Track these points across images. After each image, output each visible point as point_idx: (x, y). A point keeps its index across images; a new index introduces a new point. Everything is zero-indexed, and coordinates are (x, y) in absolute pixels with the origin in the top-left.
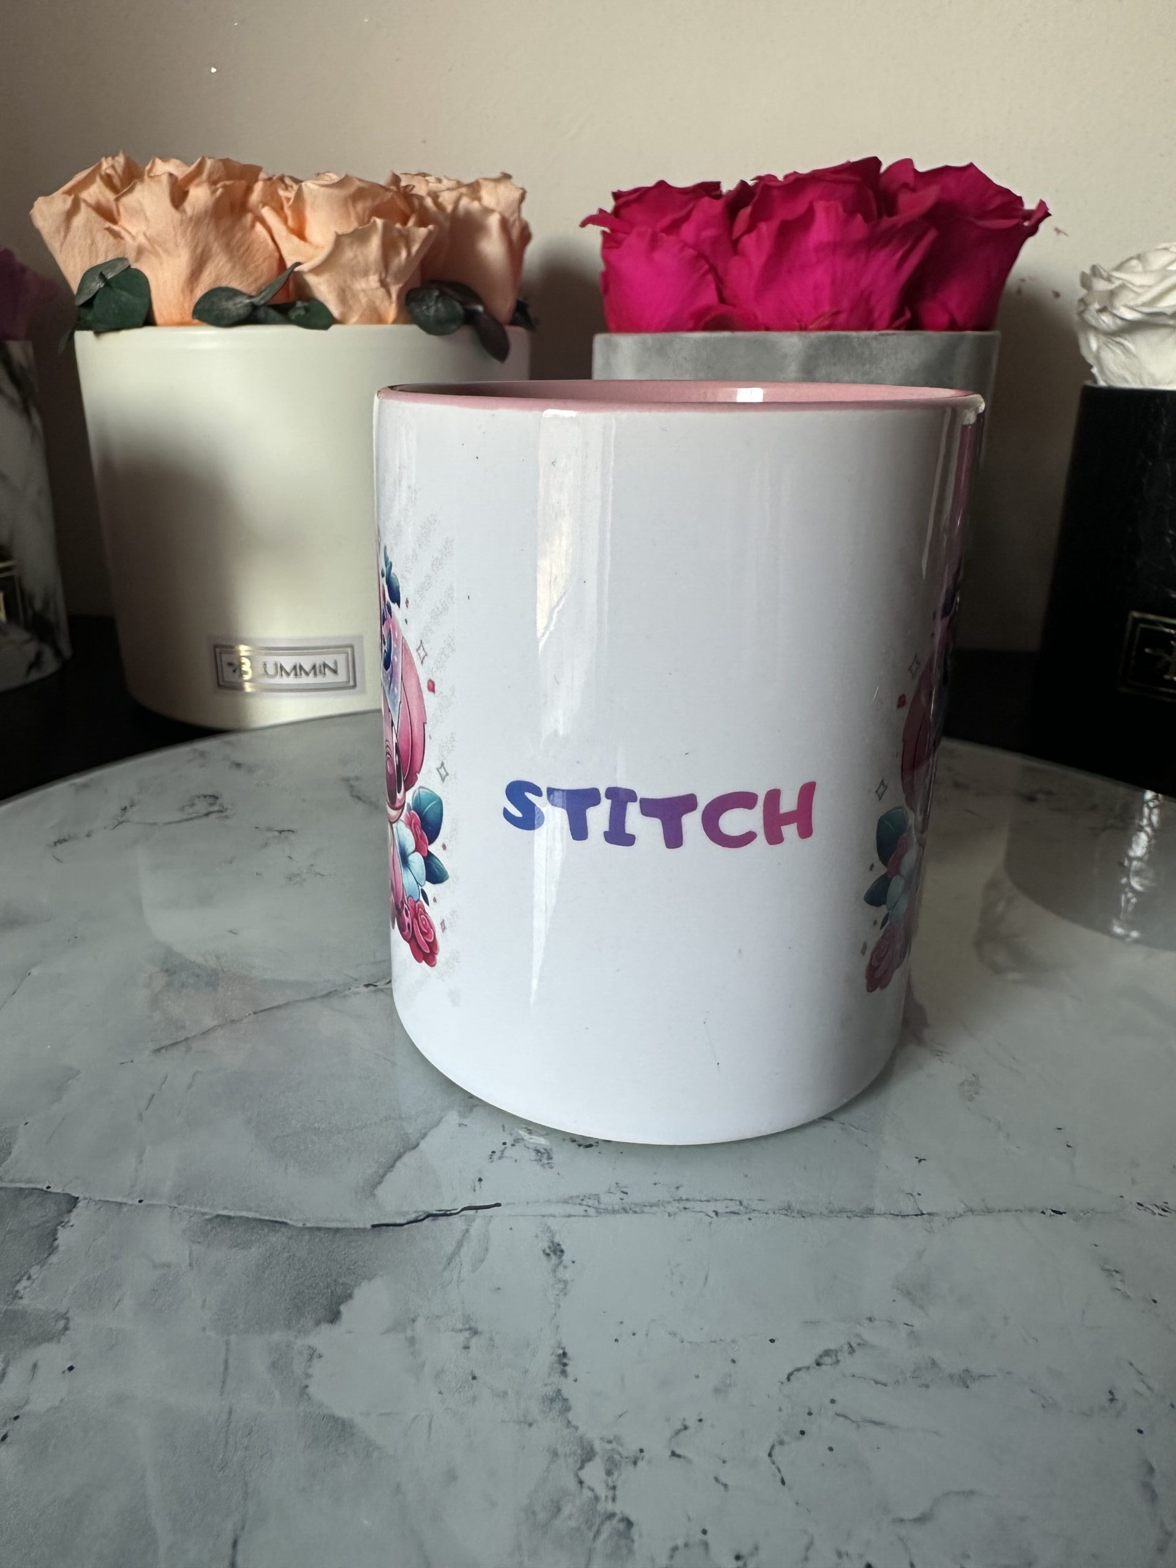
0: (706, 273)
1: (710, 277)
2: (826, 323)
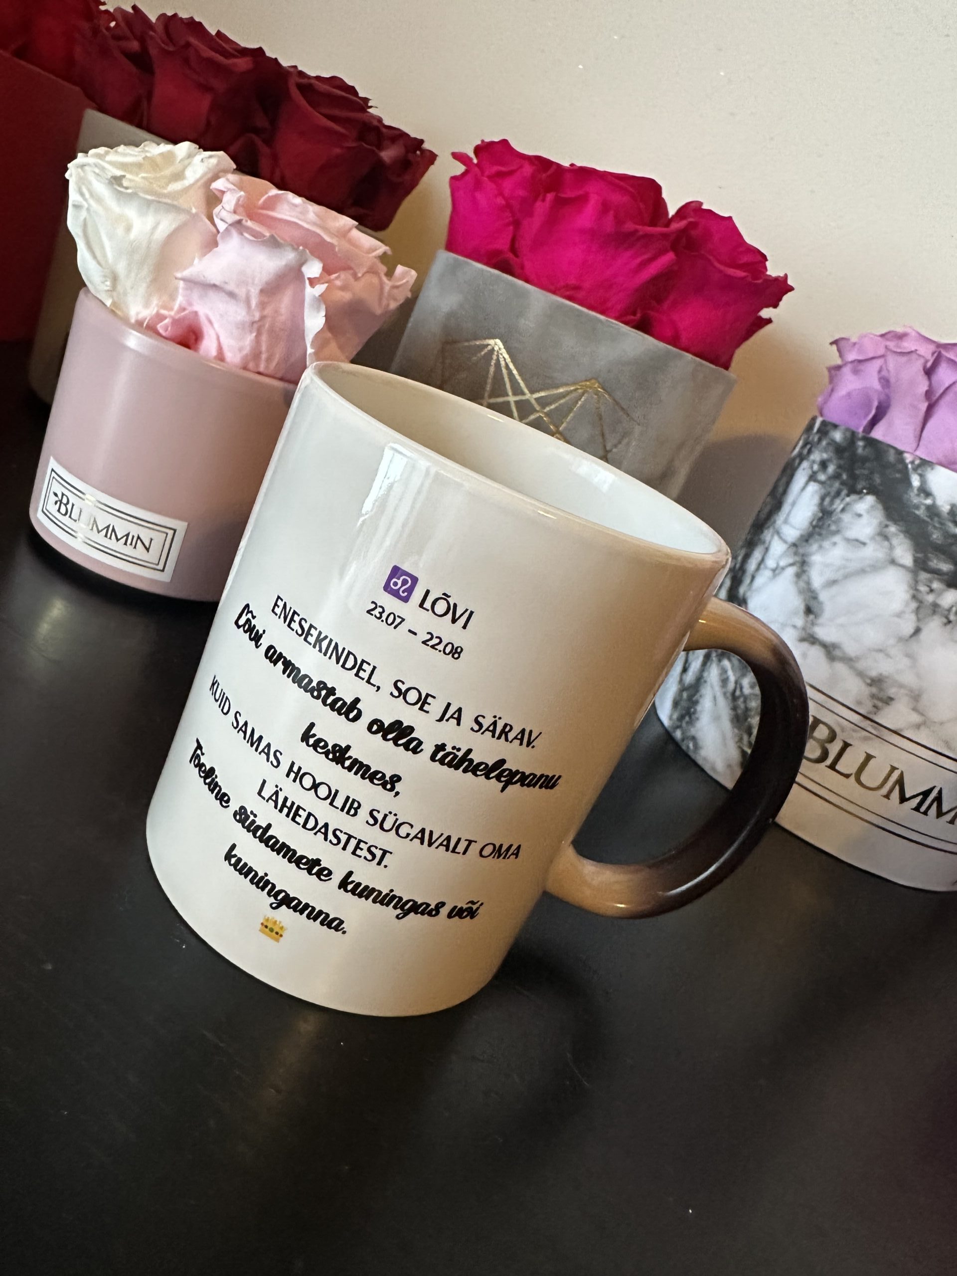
0: (508, 224)
1: (511, 228)
2: (568, 293)
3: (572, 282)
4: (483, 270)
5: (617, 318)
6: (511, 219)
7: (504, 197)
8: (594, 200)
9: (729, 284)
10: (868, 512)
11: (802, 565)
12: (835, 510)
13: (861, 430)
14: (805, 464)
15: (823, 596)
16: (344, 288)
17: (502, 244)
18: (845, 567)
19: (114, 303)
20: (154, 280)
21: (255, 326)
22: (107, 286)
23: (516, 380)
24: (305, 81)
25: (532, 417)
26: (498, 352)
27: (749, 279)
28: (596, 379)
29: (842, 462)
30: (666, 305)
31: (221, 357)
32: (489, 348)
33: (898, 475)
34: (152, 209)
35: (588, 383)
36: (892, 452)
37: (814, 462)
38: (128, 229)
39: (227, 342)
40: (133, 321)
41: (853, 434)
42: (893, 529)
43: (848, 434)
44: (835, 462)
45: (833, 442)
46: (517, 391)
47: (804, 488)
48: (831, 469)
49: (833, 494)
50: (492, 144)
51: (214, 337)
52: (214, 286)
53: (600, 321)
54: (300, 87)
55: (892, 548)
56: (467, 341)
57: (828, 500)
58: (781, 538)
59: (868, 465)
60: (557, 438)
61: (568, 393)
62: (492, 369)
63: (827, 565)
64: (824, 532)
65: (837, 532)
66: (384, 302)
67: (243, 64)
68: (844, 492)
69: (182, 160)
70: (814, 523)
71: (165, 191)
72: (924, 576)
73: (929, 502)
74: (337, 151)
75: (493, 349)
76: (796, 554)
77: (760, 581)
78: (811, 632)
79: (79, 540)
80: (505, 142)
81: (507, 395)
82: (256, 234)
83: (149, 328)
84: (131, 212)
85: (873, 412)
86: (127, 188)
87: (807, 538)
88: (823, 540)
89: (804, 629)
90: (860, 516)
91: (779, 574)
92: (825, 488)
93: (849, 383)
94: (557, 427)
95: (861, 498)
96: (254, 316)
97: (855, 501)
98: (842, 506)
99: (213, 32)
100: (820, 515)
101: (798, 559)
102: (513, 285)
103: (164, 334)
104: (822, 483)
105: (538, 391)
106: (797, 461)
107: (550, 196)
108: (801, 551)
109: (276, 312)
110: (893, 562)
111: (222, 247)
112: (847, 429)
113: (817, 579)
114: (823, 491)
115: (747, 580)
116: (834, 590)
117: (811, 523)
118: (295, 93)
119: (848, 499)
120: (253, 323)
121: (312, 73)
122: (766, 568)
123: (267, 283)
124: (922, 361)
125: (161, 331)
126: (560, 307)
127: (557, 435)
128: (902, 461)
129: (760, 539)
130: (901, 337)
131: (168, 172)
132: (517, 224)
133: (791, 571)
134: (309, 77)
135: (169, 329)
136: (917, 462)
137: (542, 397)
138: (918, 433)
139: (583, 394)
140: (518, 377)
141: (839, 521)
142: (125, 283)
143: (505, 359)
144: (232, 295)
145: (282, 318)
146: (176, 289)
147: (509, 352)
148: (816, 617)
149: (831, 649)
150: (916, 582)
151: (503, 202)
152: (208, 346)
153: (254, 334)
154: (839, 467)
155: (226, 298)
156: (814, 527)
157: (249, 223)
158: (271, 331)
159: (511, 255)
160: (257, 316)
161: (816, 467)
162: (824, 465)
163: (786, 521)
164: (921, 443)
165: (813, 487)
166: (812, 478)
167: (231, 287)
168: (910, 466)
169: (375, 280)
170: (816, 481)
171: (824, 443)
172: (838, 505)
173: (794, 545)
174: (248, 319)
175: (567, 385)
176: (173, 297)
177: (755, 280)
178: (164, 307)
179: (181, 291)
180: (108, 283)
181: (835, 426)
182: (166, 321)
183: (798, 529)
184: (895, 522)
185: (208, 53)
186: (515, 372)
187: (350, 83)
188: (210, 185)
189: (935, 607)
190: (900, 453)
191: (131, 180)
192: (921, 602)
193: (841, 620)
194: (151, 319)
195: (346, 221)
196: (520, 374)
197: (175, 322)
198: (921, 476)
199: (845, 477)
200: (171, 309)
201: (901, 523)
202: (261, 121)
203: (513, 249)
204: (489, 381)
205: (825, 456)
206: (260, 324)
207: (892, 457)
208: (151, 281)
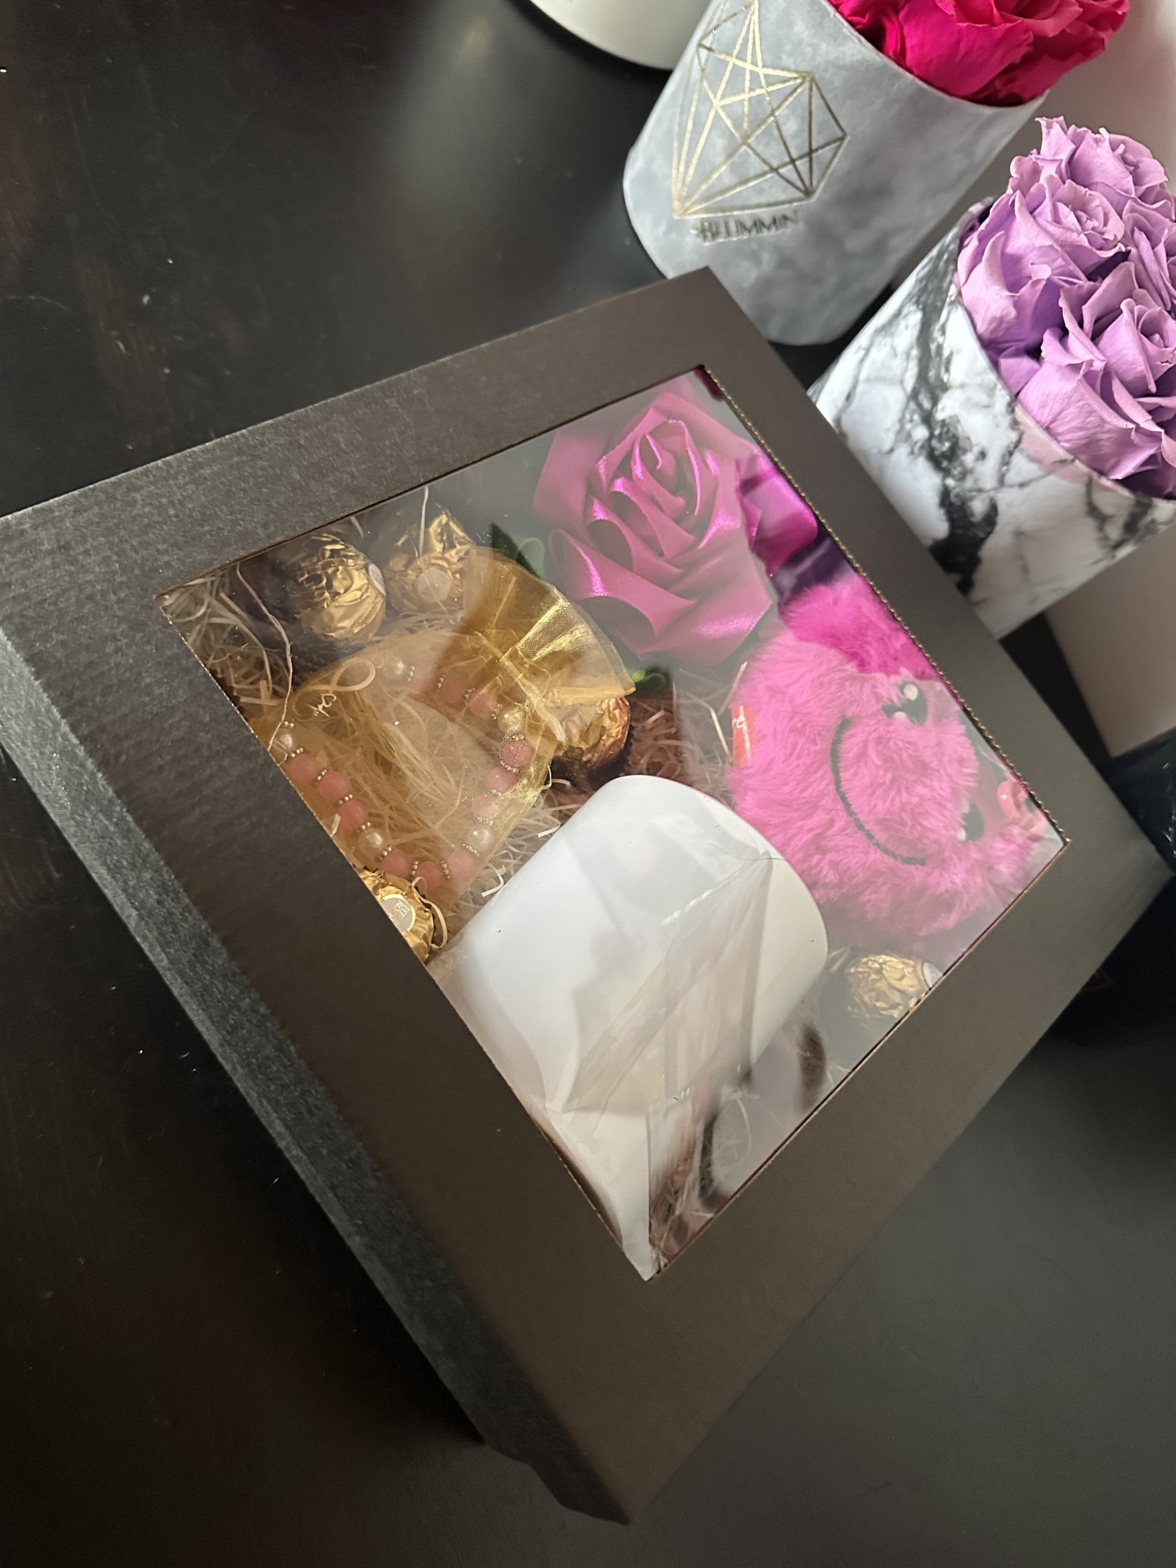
5: (846, 18)
10: (912, 327)
11: (867, 353)
12: (904, 312)
15: (859, 389)
18: (880, 370)
23: (756, 49)
33: (940, 303)
42: (915, 352)
46: (753, 60)
49: (911, 296)
55: (906, 370)
57: (907, 301)
63: (873, 360)
64: (889, 328)
65: (894, 334)
72: (912, 405)
73: (940, 340)
108: (875, 338)
110: (902, 382)
119: (913, 307)
133: (861, 356)
136: (955, 297)
140: (758, 46)
150: (906, 407)
156: (890, 321)
168: (948, 299)
172: (906, 310)
184: (919, 346)
186: (757, 40)
189: (909, 436)
192: (902, 427)
198: (949, 313)
201: (920, 350)
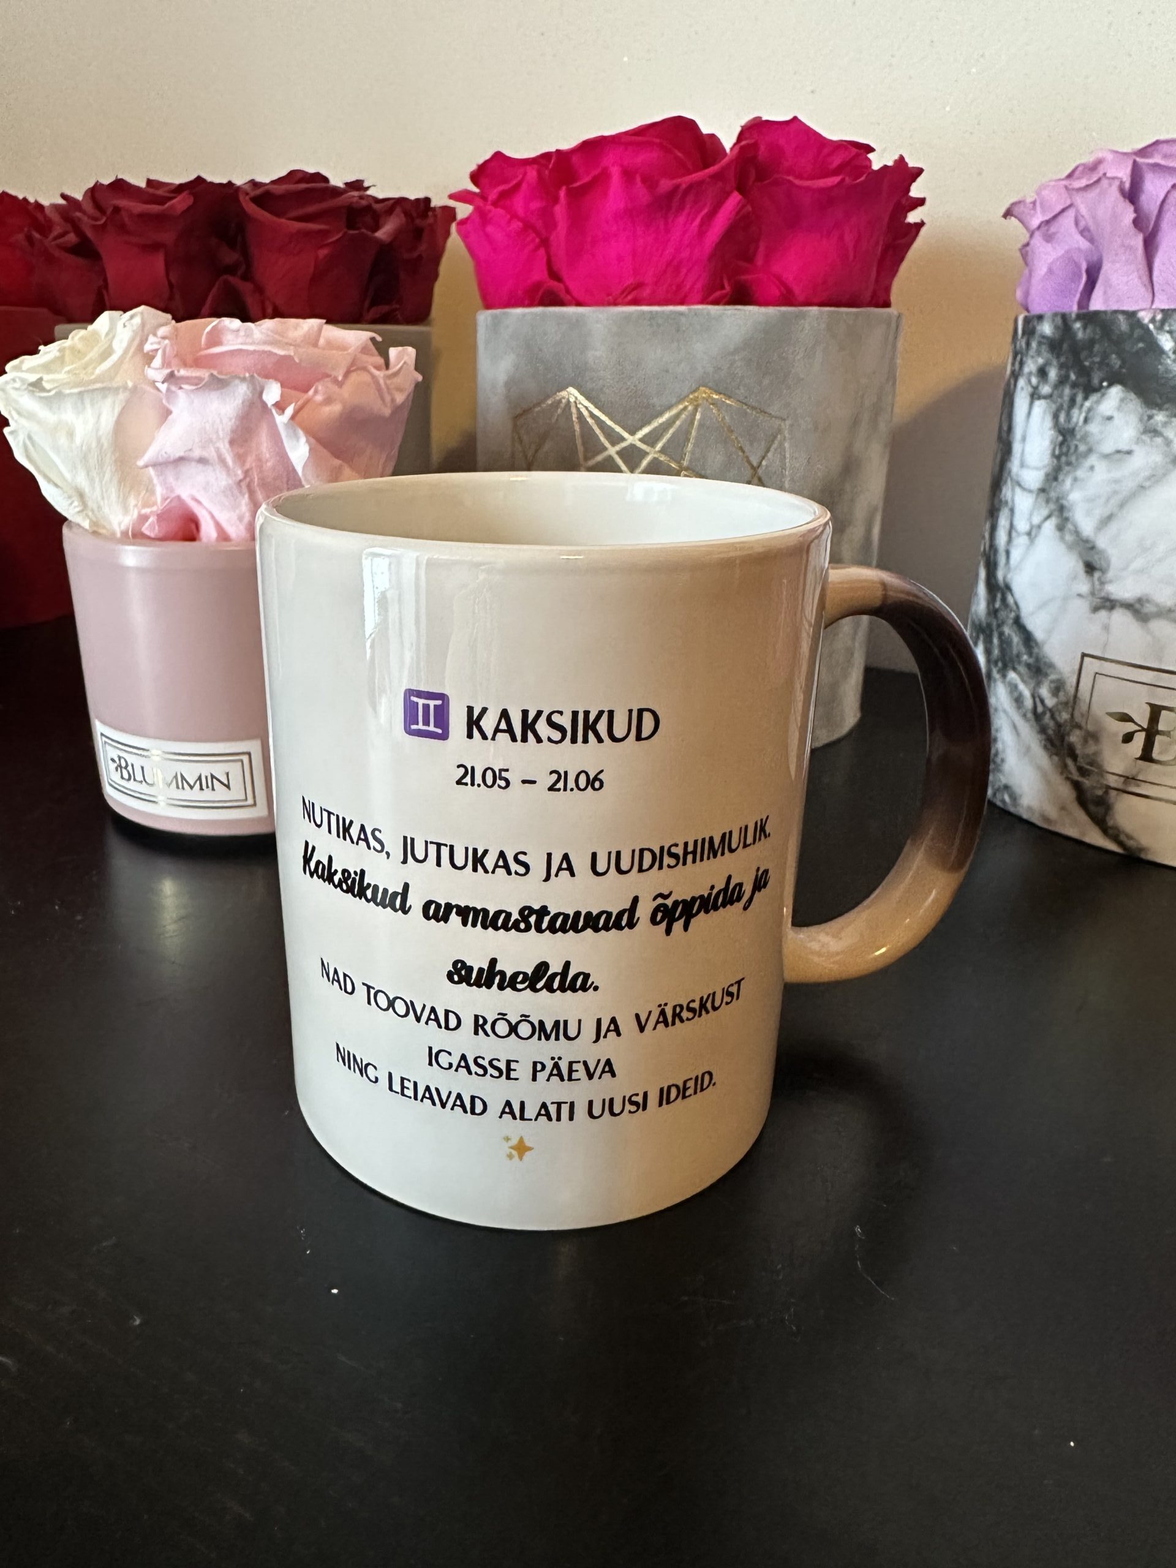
3: (630, 281)
4: (524, 315)
5: (703, 302)
6: (537, 240)
7: (520, 219)
8: (615, 172)
9: (827, 200)
10: (1119, 409)
11: (1061, 512)
12: (1077, 423)
13: (1075, 308)
14: (1021, 382)
15: (1102, 542)
16: (328, 401)
17: (539, 274)
18: (1115, 492)
19: (94, 524)
20: (122, 481)
21: (244, 485)
22: (75, 507)
23: (610, 427)
24: (259, 192)
25: (645, 463)
26: (575, 402)
27: (848, 180)
28: (705, 386)
29: (1063, 359)
30: (759, 261)
31: (223, 536)
32: (564, 401)
33: (1141, 345)
34: (87, 402)
35: (696, 394)
36: (1121, 317)
37: (1030, 373)
38: (71, 435)
39: (223, 517)
40: (119, 535)
41: (1064, 317)
42: (1160, 417)
43: (1059, 320)
44: (1055, 362)
45: (1044, 337)
46: (615, 439)
47: (1029, 413)
48: (1053, 374)
49: (1065, 406)
50: (486, 162)
51: (208, 518)
52: (181, 459)
53: (681, 314)
54: (257, 200)
55: (1167, 441)
56: (539, 404)
57: (1062, 418)
58: (1024, 489)
59: (1097, 348)
60: (686, 476)
61: (677, 416)
62: (577, 427)
63: (1090, 500)
64: (1073, 459)
65: (1090, 451)
66: (388, 398)
67: (180, 203)
68: (1079, 398)
69: (107, 334)
70: (1057, 452)
71: (93, 377)
74: (323, 253)
75: (569, 402)
76: (1048, 501)
77: (1015, 555)
78: (1103, 594)
79: (162, 804)
80: (498, 155)
81: (605, 449)
82: (196, 382)
83: (136, 536)
84: (67, 414)
85: (1084, 278)
86: (49, 391)
87: (1054, 476)
88: (1075, 471)
89: (1093, 594)
90: (1110, 418)
91: (1036, 536)
92: (1055, 402)
93: (1046, 255)
94: (678, 462)
95: (1103, 395)
96: (236, 475)
97: (1098, 402)
98: (1083, 415)
99: (142, 184)
100: (1060, 438)
101: (1052, 506)
102: (563, 316)
103: (152, 535)
104: (1045, 397)
105: (640, 428)
106: (1012, 382)
107: (562, 193)
108: (1053, 495)
109: (259, 459)
111: (176, 410)
112: (1055, 315)
113: (1086, 525)
114: (1054, 407)
115: (1002, 560)
116: (1114, 527)
117: (1053, 455)
118: (251, 209)
119: (1087, 404)
120: (241, 481)
121: (267, 180)
122: (1019, 534)
123: (233, 431)
124: (1117, 183)
125: (147, 533)
126: (628, 317)
127: (683, 473)
128: (1139, 324)
129: (1001, 501)
130: (1094, 167)
131: (93, 354)
132: (545, 243)
133: (1050, 526)
134: (264, 185)
135: (157, 527)
136: (1159, 317)
137: (645, 436)
138: (1146, 279)
139: (695, 410)
140: (609, 423)
141: (1084, 438)
142: (93, 495)
143: (586, 408)
144: (202, 461)
145: (269, 464)
146: (151, 480)
147: (588, 398)
148: (1104, 571)
149: (1137, 606)
151: (520, 224)
152: (208, 531)
153: (247, 496)
154: (1061, 366)
155: (200, 467)
156: (1058, 458)
157: (183, 372)
158: (264, 484)
159: (554, 284)
160: (240, 473)
161: (1034, 380)
162: (1042, 373)
163: (1022, 465)
164: (1156, 288)
165: (1040, 406)
166: (1035, 396)
167: (197, 453)
168: (1151, 326)
169: (365, 377)
170: (1039, 398)
171: (1034, 345)
172: (1078, 416)
173: (1042, 490)
174: (230, 482)
175: (669, 408)
176: (151, 491)
177: (856, 180)
178: (146, 505)
179: (155, 481)
180: (76, 503)
181: (1040, 318)
182: (151, 520)
183: (1037, 469)
184: (1160, 408)
185: (138, 207)
186: (603, 417)
187: (311, 170)
188: (143, 349)
190: (1131, 315)
191: (53, 381)
193: (1137, 564)
194: (133, 524)
195: (314, 323)
196: (611, 419)
197: (161, 517)
198: (1171, 332)
199: (1073, 377)
200: (155, 504)
201: (1166, 406)
202: (230, 257)
203: (554, 275)
204: (579, 442)
205: (1041, 361)
206: (248, 479)
207: (1123, 324)
208: (120, 482)
